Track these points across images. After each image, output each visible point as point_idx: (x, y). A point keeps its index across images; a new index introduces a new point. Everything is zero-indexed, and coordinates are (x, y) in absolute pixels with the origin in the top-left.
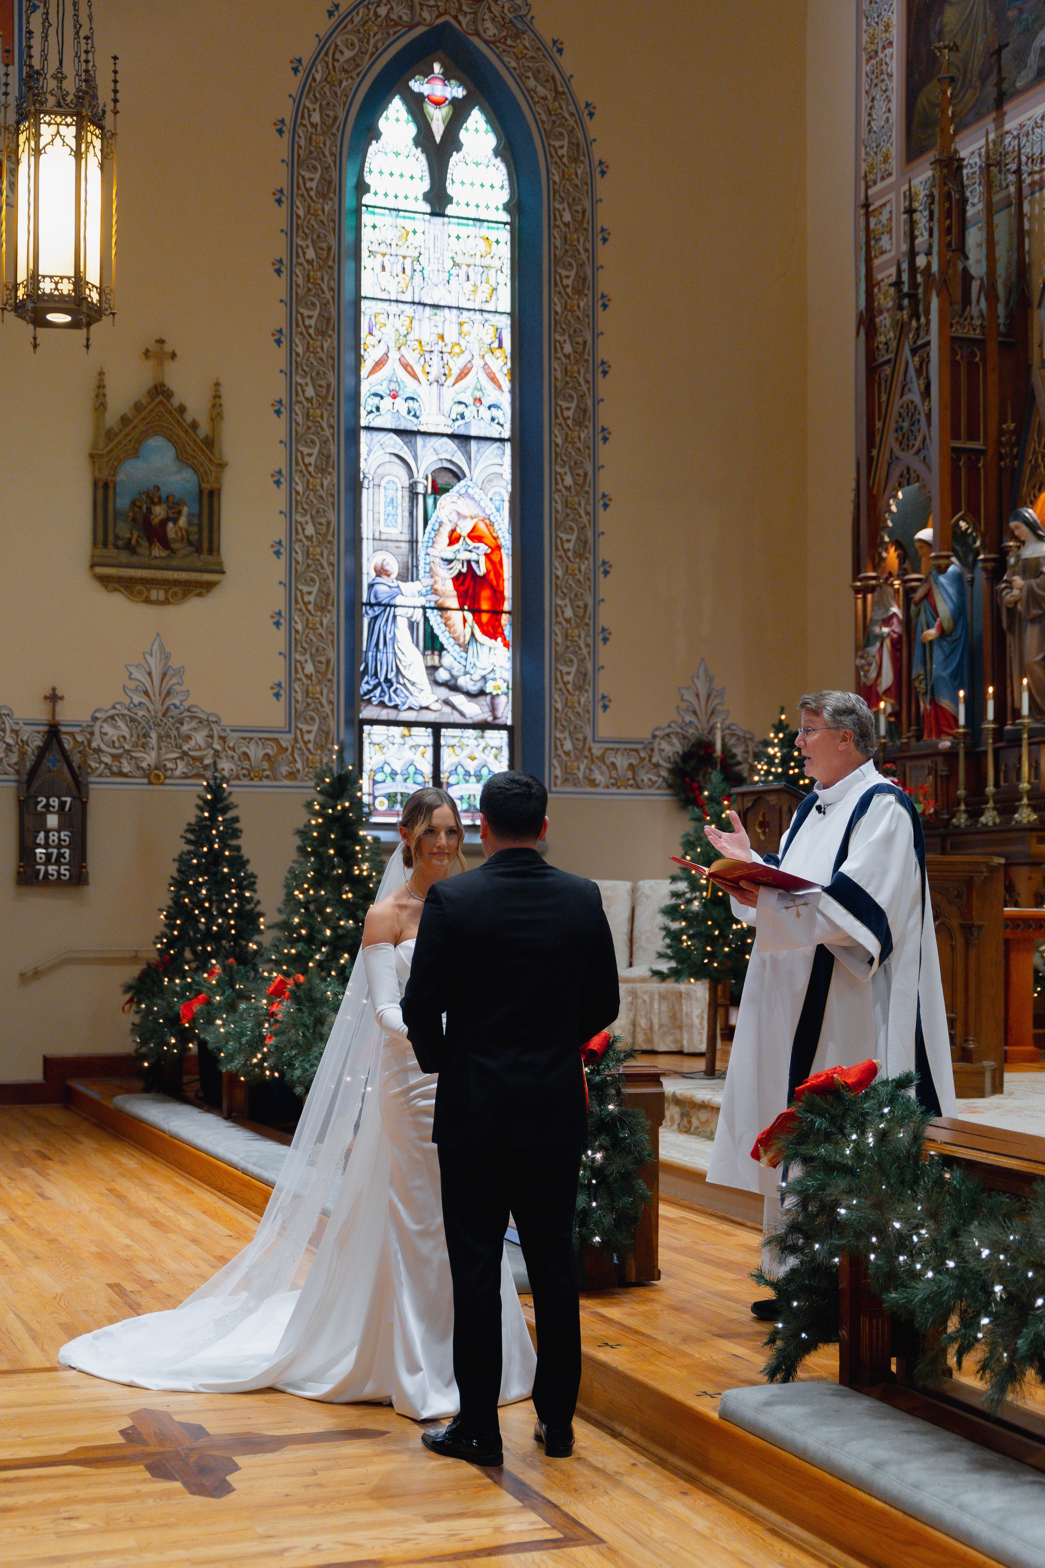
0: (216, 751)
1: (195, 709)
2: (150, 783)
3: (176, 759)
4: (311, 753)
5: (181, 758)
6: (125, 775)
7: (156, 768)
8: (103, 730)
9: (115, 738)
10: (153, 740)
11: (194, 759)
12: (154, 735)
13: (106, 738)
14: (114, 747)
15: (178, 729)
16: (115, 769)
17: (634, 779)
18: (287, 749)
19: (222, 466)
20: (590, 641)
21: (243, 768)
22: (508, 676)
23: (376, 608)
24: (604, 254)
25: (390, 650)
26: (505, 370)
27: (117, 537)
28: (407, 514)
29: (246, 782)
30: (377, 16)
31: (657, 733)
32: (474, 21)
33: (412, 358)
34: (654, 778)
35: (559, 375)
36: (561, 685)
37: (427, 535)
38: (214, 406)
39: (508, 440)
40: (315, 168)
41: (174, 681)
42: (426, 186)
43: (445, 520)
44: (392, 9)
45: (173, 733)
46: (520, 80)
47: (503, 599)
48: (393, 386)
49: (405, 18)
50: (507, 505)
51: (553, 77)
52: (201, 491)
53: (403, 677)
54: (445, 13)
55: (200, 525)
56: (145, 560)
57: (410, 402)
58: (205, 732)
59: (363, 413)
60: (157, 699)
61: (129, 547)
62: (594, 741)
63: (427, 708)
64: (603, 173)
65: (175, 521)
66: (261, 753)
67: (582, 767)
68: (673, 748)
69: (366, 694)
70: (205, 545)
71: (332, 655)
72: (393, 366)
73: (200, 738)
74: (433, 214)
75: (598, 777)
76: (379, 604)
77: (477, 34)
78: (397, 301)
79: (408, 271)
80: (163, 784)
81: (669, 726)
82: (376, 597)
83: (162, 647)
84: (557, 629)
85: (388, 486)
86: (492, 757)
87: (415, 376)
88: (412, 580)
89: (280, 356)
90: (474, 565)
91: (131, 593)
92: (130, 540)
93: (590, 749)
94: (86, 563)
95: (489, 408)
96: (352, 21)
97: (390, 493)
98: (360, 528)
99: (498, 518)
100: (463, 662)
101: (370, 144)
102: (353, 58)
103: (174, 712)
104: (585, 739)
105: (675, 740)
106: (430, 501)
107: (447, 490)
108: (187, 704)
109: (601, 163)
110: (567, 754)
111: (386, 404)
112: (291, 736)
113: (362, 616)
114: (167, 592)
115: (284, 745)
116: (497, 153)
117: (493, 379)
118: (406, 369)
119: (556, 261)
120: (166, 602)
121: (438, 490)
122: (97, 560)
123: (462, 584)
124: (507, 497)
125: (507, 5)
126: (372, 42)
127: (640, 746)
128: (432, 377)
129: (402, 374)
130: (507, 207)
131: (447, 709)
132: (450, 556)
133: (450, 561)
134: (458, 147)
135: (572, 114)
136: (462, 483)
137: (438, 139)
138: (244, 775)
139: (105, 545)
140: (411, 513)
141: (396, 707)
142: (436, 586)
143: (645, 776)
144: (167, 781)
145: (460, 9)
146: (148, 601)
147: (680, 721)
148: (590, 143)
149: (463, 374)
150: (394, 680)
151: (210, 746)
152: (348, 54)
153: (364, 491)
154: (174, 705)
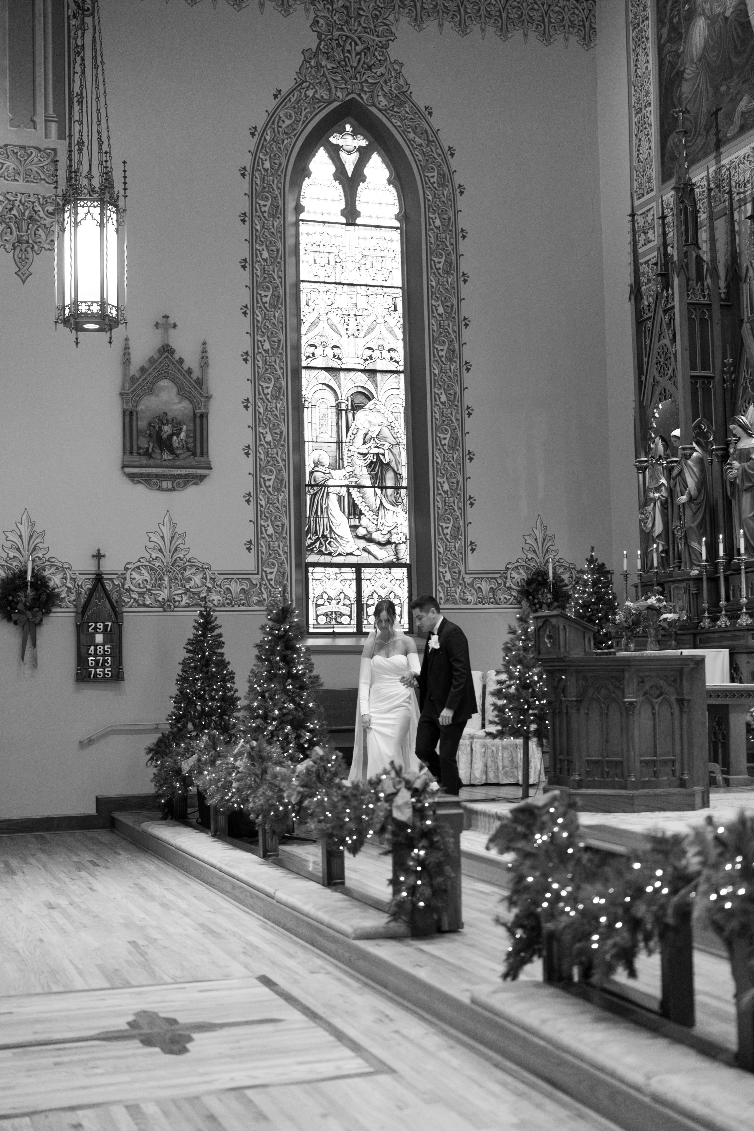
0: (208, 588)
1: (194, 560)
2: (165, 611)
3: (181, 594)
4: (273, 588)
5: (185, 593)
6: (148, 606)
7: (169, 601)
8: (132, 576)
9: (140, 582)
10: (166, 583)
11: (194, 593)
12: (166, 578)
13: (134, 582)
14: (140, 587)
15: (182, 574)
16: (141, 602)
17: (494, 598)
18: (256, 585)
19: (209, 397)
20: (461, 505)
21: (227, 599)
22: (406, 530)
23: (315, 488)
24: (464, 246)
25: (325, 516)
26: (399, 325)
27: (139, 448)
28: (334, 424)
29: (229, 608)
30: (306, 96)
31: (509, 566)
32: (372, 97)
33: (335, 319)
34: (508, 597)
35: (435, 328)
36: (442, 536)
37: (349, 438)
38: (202, 358)
39: (402, 372)
40: (267, 198)
41: (179, 542)
42: (342, 205)
43: (361, 427)
44: (316, 91)
45: (180, 576)
46: (404, 134)
47: (402, 478)
48: (323, 339)
49: (325, 97)
50: (402, 415)
51: (426, 131)
52: (195, 415)
53: (335, 533)
54: (352, 92)
55: (195, 437)
56: (158, 462)
57: (335, 349)
58: (201, 575)
59: (303, 358)
60: (168, 554)
61: (148, 454)
62: (466, 573)
63: (351, 554)
64: (461, 193)
65: (178, 435)
66: (239, 589)
67: (458, 591)
68: (520, 576)
69: (309, 546)
70: (198, 451)
71: (286, 521)
72: (323, 325)
73: (197, 579)
74: (347, 224)
75: (470, 597)
76: (317, 485)
77: (374, 105)
78: (325, 283)
79: (332, 262)
80: (173, 611)
81: (518, 561)
82: (315, 481)
83: (171, 519)
84: (438, 498)
85: (321, 406)
86: (397, 586)
87: (338, 332)
88: (339, 469)
89: (246, 323)
90: (381, 457)
91: (149, 484)
92: (148, 449)
93: (463, 578)
94: (119, 465)
95: (389, 351)
96: (290, 100)
97: (323, 411)
98: (303, 435)
99: (397, 425)
100: (375, 522)
101: (304, 180)
102: (291, 125)
103: (180, 563)
104: (460, 571)
105: (521, 571)
106: (350, 415)
107: (361, 407)
108: (188, 557)
109: (460, 186)
110: (448, 582)
111: (318, 351)
112: (259, 576)
113: (306, 494)
114: (173, 482)
115: (254, 583)
116: (390, 182)
117: (391, 332)
118: (332, 328)
119: (431, 252)
120: (173, 489)
121: (356, 408)
122: (126, 463)
123: (373, 470)
124: (402, 410)
125: (394, 85)
126: (303, 114)
127: (498, 576)
128: (350, 333)
129: (329, 331)
130: (397, 218)
131: (365, 554)
132: (365, 451)
133: (365, 455)
134: (363, 179)
135: (439, 155)
136: (372, 402)
137: (350, 175)
138: (228, 604)
139: (131, 453)
140: (338, 424)
141: (330, 554)
142: (355, 472)
143: (501, 596)
144: (176, 609)
145: (362, 90)
146: (160, 489)
147: (524, 557)
148: (452, 173)
149: (370, 330)
150: (328, 536)
151: (204, 584)
152: (288, 122)
153: (305, 409)
154: (179, 558)
